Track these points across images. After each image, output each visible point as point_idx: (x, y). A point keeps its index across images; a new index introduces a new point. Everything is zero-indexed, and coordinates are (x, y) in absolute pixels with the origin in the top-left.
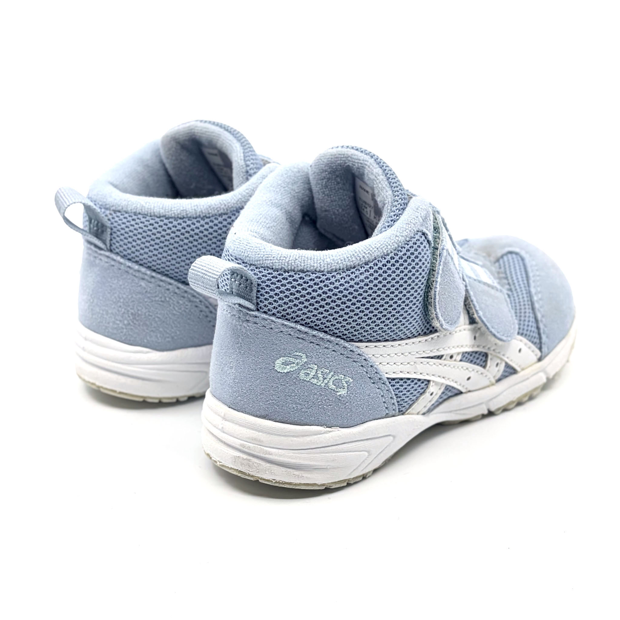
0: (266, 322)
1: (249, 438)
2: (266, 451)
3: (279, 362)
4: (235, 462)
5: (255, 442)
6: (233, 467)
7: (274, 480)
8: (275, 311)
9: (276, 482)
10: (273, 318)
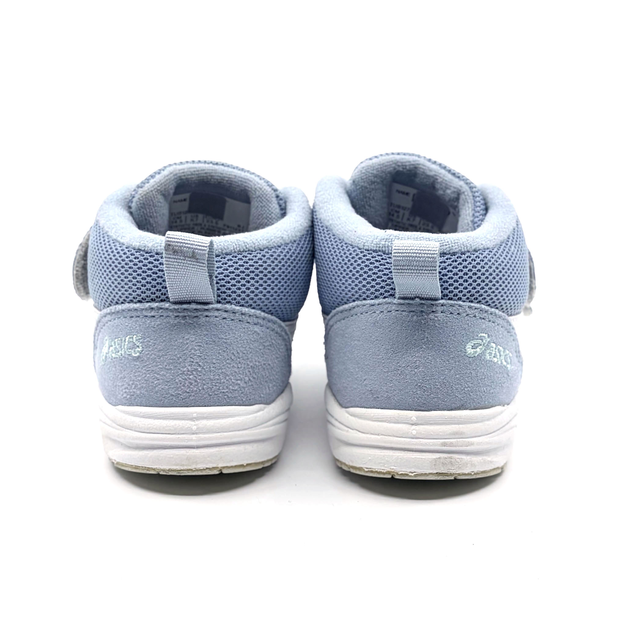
0: (454, 308)
1: (450, 434)
2: (468, 442)
3: (469, 346)
4: (435, 465)
5: (457, 436)
6: (431, 471)
7: (473, 472)
8: (460, 295)
9: (475, 474)
10: (460, 303)
